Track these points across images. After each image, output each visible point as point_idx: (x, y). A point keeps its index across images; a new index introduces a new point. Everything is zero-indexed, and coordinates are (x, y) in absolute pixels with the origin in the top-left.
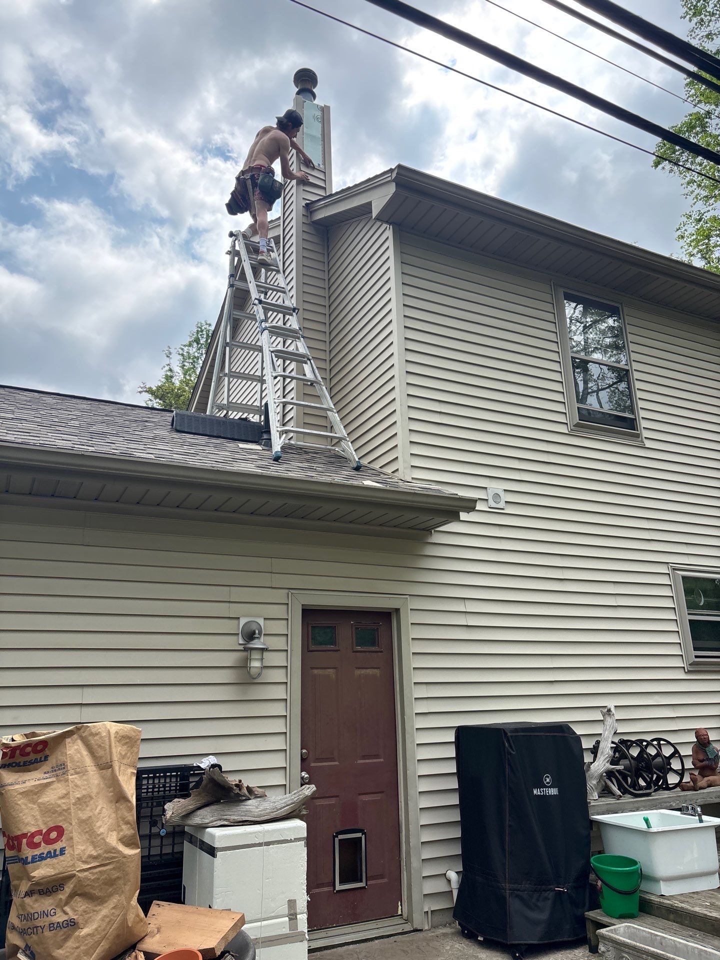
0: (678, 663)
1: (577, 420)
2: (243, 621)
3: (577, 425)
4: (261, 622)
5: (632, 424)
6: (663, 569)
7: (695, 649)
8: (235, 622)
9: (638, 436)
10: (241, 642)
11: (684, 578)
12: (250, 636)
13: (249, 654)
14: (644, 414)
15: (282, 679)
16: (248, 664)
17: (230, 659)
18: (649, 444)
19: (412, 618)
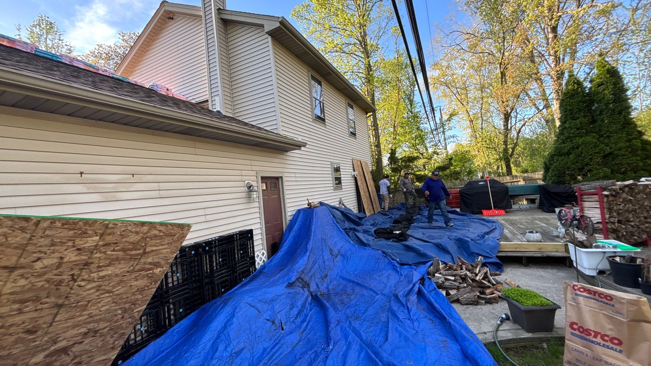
0: (332, 188)
1: (315, 118)
2: (246, 182)
4: (251, 182)
5: (323, 120)
6: (330, 163)
7: (336, 184)
8: (243, 182)
9: (325, 124)
10: (247, 189)
11: (334, 166)
12: (250, 187)
13: (252, 193)
14: (326, 117)
15: (257, 200)
16: (252, 196)
17: (244, 195)
18: (327, 127)
19: (285, 179)
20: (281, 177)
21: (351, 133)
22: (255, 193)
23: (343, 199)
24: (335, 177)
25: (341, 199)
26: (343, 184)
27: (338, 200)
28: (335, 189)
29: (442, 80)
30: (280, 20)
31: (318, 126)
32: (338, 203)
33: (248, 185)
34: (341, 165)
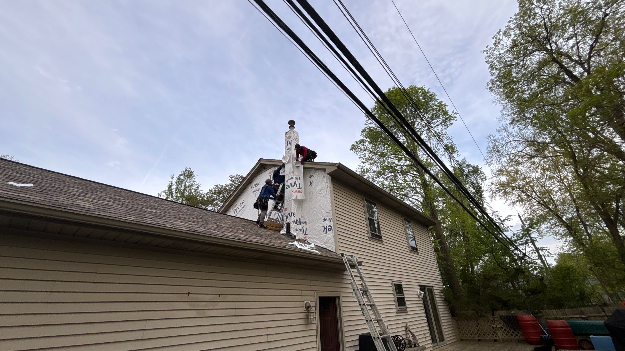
0: (395, 310)
1: (370, 236)
2: (305, 302)
3: (371, 237)
4: (309, 302)
5: (380, 237)
6: (390, 281)
7: (399, 306)
8: (303, 302)
9: (382, 241)
10: (305, 309)
11: (395, 284)
12: (308, 307)
13: (310, 314)
14: (382, 235)
15: (315, 322)
16: (310, 317)
17: (302, 316)
18: (384, 243)
19: (342, 299)
20: (339, 297)
21: (412, 248)
22: (312, 314)
23: (409, 324)
24: (397, 297)
25: (407, 324)
26: (407, 306)
27: (404, 325)
28: (399, 312)
29: (513, 185)
30: (337, 165)
31: (375, 244)
32: (404, 329)
33: (308, 305)
34: (403, 283)
